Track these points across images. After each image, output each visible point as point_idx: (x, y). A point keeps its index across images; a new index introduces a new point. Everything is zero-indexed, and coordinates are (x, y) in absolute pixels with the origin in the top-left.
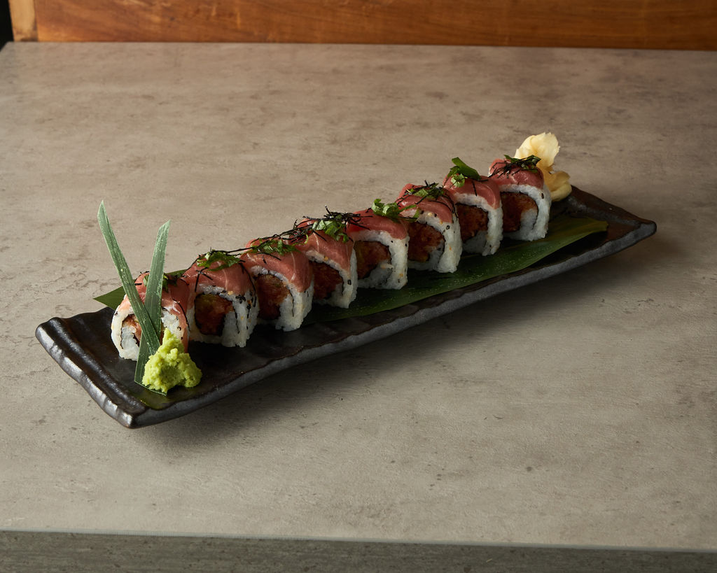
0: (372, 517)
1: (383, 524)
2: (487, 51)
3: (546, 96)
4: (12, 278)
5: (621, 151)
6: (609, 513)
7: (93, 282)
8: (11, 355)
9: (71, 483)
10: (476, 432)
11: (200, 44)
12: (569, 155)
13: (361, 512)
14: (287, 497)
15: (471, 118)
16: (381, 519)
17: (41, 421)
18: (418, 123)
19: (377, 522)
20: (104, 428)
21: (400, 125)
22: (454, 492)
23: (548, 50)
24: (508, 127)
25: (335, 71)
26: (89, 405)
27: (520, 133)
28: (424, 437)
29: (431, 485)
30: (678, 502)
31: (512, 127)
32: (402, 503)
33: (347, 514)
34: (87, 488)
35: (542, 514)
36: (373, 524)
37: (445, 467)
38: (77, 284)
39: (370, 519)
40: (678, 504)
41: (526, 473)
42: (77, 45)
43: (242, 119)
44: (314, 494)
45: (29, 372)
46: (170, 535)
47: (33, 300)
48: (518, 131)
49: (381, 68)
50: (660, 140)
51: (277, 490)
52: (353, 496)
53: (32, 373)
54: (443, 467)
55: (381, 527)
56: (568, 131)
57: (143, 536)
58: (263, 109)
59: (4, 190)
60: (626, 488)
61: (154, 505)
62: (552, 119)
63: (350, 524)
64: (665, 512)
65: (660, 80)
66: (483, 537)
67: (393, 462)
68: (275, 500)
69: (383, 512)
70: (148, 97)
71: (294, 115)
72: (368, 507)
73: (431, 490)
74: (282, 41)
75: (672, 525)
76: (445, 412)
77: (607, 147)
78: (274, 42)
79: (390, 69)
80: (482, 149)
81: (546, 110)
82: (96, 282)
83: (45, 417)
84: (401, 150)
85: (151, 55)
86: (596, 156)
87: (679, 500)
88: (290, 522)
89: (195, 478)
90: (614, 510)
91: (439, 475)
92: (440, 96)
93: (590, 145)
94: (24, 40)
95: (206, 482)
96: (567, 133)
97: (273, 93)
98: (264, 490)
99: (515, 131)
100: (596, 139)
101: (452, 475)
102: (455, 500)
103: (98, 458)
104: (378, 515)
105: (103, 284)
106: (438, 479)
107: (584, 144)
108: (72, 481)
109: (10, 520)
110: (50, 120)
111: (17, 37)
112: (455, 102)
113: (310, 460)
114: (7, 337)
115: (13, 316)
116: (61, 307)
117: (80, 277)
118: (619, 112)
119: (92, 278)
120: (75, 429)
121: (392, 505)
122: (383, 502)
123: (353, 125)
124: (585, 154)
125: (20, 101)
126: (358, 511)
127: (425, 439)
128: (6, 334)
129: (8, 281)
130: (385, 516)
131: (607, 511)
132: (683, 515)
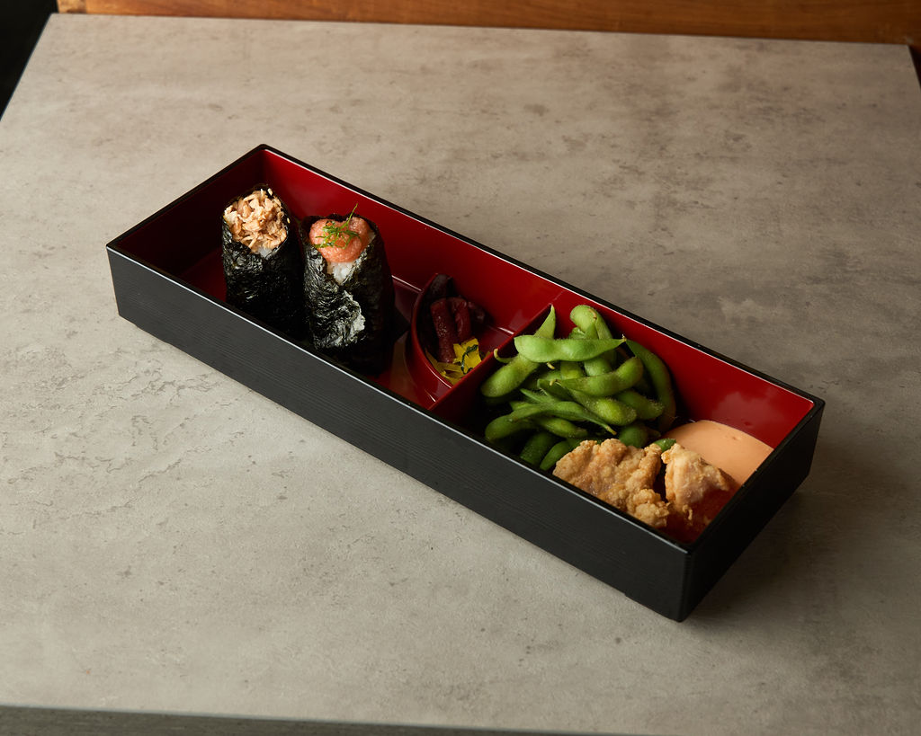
0: (461, 699)
1: (472, 707)
2: (594, 39)
3: (658, 112)
4: (83, 377)
5: (736, 198)
6: (694, 696)
7: (169, 383)
8: (89, 483)
9: (163, 653)
10: (567, 593)
11: (271, 22)
12: (679, 205)
13: (451, 693)
14: (377, 672)
15: (575, 145)
16: (470, 701)
17: (127, 573)
18: (515, 154)
19: (467, 706)
20: (192, 583)
21: (495, 157)
22: (543, 669)
23: (662, 38)
24: (614, 161)
25: (424, 70)
26: (174, 553)
27: (626, 171)
28: (514, 598)
29: (521, 660)
30: (763, 684)
31: (618, 161)
32: (491, 682)
33: (437, 696)
34: (178, 661)
35: (629, 697)
36: (463, 708)
37: (535, 637)
38: (153, 386)
39: (460, 702)
40: (763, 687)
41: (615, 645)
42: (131, 19)
43: (321, 144)
44: (405, 670)
45: (110, 506)
46: (264, 718)
47: (107, 409)
48: (624, 168)
49: (475, 65)
50: (780, 183)
51: (368, 664)
52: (444, 672)
53: (114, 509)
54: (532, 637)
55: (469, 712)
56: (679, 168)
57: (236, 719)
58: (344, 128)
59: (64, 247)
60: (714, 666)
61: (246, 681)
62: (662, 149)
63: (440, 707)
64: (750, 697)
65: (786, 89)
66: (569, 724)
67: (483, 630)
68: (366, 677)
69: (472, 694)
70: (216, 107)
71: (378, 138)
72: (458, 687)
73: (520, 665)
74: (363, 21)
75: (756, 711)
76: (536, 566)
77: (721, 193)
78: (354, 20)
79: (485, 67)
80: (584, 195)
81: (656, 134)
82: (172, 383)
83: (130, 567)
84: (497, 195)
85: (215, 39)
86: (707, 207)
87: (764, 681)
88: (381, 705)
89: (285, 649)
90: (700, 693)
91: (529, 648)
92: (539, 110)
93: (702, 190)
94: (70, 12)
95: (297, 654)
96: (679, 171)
97: (356, 102)
98: (355, 664)
99: (621, 167)
100: (710, 180)
101: (541, 646)
102: (544, 680)
103: (188, 622)
104: (467, 697)
105: (181, 387)
106: (528, 653)
107: (695, 189)
108: (163, 650)
109: (103, 699)
110: (108, 140)
111: (62, 8)
112: (557, 122)
113: (400, 626)
114: (83, 459)
115: (89, 431)
116: (138, 419)
117: (156, 376)
118: (737, 138)
119: (168, 377)
120: (162, 584)
121: (481, 685)
122: (471, 681)
123: (444, 156)
124: (697, 203)
125: (71, 111)
126: (448, 692)
127: (515, 601)
128: (82, 455)
129: (79, 381)
130: (474, 698)
131: (693, 693)
132: (767, 700)
